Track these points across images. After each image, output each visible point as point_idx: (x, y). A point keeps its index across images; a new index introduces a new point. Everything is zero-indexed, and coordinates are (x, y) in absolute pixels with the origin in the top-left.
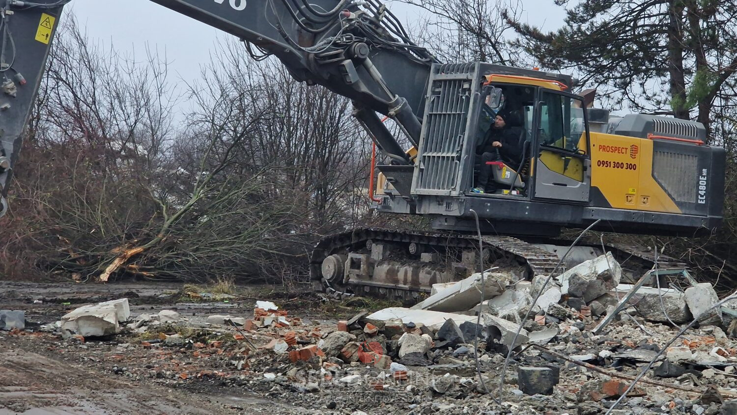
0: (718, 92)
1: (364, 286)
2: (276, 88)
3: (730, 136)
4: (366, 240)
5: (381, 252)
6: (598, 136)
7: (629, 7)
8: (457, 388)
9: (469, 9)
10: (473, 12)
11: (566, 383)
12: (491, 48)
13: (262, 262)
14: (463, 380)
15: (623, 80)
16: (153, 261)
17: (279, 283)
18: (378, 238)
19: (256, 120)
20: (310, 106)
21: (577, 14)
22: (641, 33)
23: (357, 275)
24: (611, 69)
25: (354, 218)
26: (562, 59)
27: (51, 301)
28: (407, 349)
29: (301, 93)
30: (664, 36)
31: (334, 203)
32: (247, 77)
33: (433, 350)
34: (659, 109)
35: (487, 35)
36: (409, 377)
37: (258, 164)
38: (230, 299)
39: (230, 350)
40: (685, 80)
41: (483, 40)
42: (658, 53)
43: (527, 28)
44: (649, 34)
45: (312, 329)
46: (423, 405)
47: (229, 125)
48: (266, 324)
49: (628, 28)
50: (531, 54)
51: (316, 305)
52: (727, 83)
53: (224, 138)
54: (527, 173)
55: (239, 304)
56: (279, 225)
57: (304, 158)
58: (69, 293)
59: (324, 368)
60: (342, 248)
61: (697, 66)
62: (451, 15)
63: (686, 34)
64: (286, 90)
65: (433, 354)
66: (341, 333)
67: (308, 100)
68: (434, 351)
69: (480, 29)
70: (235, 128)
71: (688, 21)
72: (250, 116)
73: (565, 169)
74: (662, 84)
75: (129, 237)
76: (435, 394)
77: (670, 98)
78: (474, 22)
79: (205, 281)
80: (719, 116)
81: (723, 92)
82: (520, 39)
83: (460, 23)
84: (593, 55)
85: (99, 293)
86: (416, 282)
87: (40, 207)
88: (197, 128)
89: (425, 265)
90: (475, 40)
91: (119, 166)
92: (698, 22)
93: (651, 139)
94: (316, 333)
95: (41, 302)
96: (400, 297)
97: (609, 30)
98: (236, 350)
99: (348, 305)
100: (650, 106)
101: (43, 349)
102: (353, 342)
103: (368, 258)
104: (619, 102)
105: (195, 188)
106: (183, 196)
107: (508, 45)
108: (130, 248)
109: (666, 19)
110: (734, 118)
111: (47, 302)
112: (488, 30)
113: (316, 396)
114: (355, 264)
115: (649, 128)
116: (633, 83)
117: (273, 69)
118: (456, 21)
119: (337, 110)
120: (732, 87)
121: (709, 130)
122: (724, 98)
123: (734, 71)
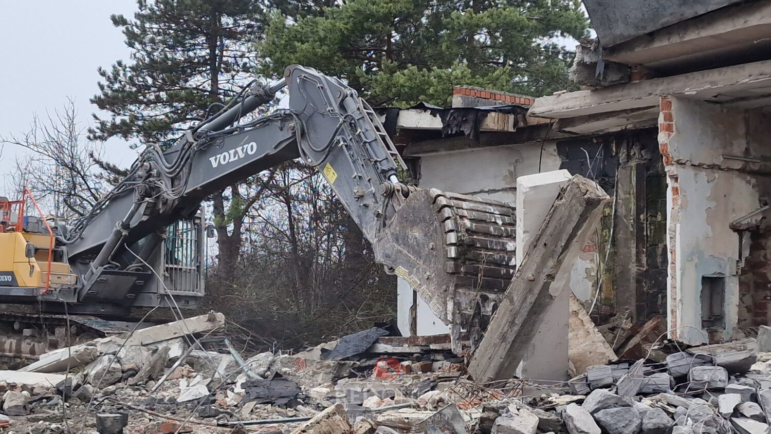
0: (247, 213)
3: (255, 243)
9: (64, 150)
10: (67, 152)
11: (132, 425)
12: (81, 179)
28: (10, 403)
33: (31, 403)
35: (78, 169)
40: (224, 205)
41: (75, 173)
43: (108, 165)
50: (111, 184)
52: (253, 207)
61: (233, 195)
62: (50, 154)
65: (30, 406)
69: (73, 165)
77: (213, 217)
78: (68, 160)
81: (250, 214)
82: (103, 173)
83: (57, 160)
86: (18, 350)
89: (26, 337)
90: (68, 173)
96: (6, 363)
107: (94, 177)
110: (259, 231)
112: (78, 166)
118: (54, 158)
120: (257, 210)
121: (241, 240)
122: (251, 218)
123: (259, 200)
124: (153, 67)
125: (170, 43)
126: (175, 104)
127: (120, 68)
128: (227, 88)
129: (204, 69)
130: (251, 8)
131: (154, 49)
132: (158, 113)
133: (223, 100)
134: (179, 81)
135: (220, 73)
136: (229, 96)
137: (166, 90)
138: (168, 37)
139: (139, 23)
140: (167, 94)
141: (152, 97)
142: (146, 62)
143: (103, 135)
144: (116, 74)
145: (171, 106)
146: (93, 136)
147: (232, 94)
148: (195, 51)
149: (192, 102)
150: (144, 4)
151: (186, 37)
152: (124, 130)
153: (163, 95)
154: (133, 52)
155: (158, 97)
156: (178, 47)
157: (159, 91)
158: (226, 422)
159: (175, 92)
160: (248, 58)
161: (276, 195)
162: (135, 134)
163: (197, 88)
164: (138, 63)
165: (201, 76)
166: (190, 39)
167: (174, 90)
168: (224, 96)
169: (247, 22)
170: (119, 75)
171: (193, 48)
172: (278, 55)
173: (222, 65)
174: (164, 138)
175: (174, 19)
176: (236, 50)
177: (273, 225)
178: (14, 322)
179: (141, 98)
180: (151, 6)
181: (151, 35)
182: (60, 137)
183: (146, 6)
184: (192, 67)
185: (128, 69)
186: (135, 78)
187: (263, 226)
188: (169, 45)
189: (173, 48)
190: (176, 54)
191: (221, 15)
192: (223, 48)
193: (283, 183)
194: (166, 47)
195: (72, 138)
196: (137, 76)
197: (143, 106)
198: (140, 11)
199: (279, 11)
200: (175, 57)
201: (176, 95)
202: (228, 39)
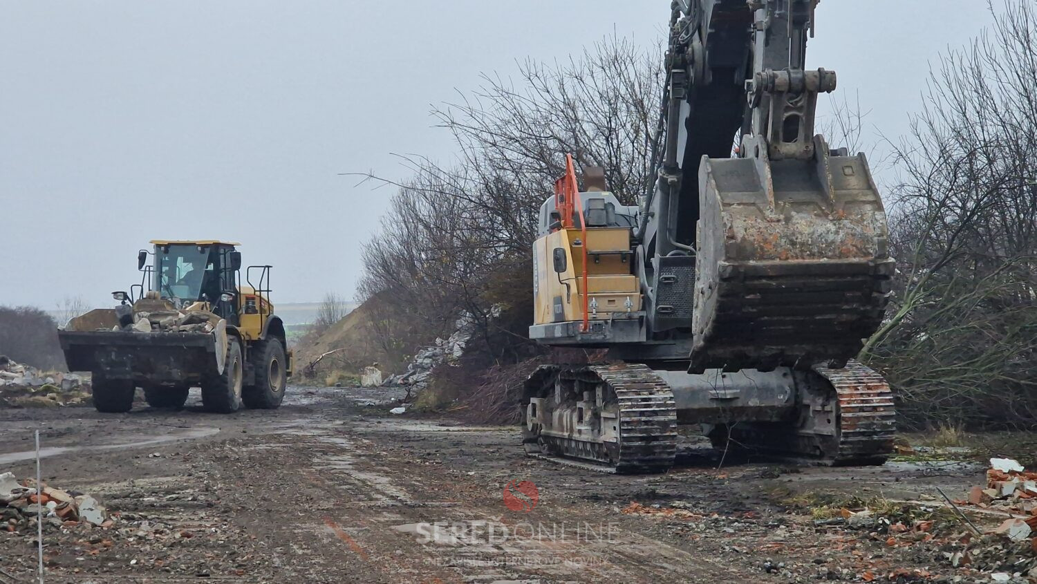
13: (1012, 398)
32: (978, 128)
39: (945, 535)
48: (1004, 494)
70: (964, 203)
72: (985, 183)
79: (924, 429)
98: (953, 536)
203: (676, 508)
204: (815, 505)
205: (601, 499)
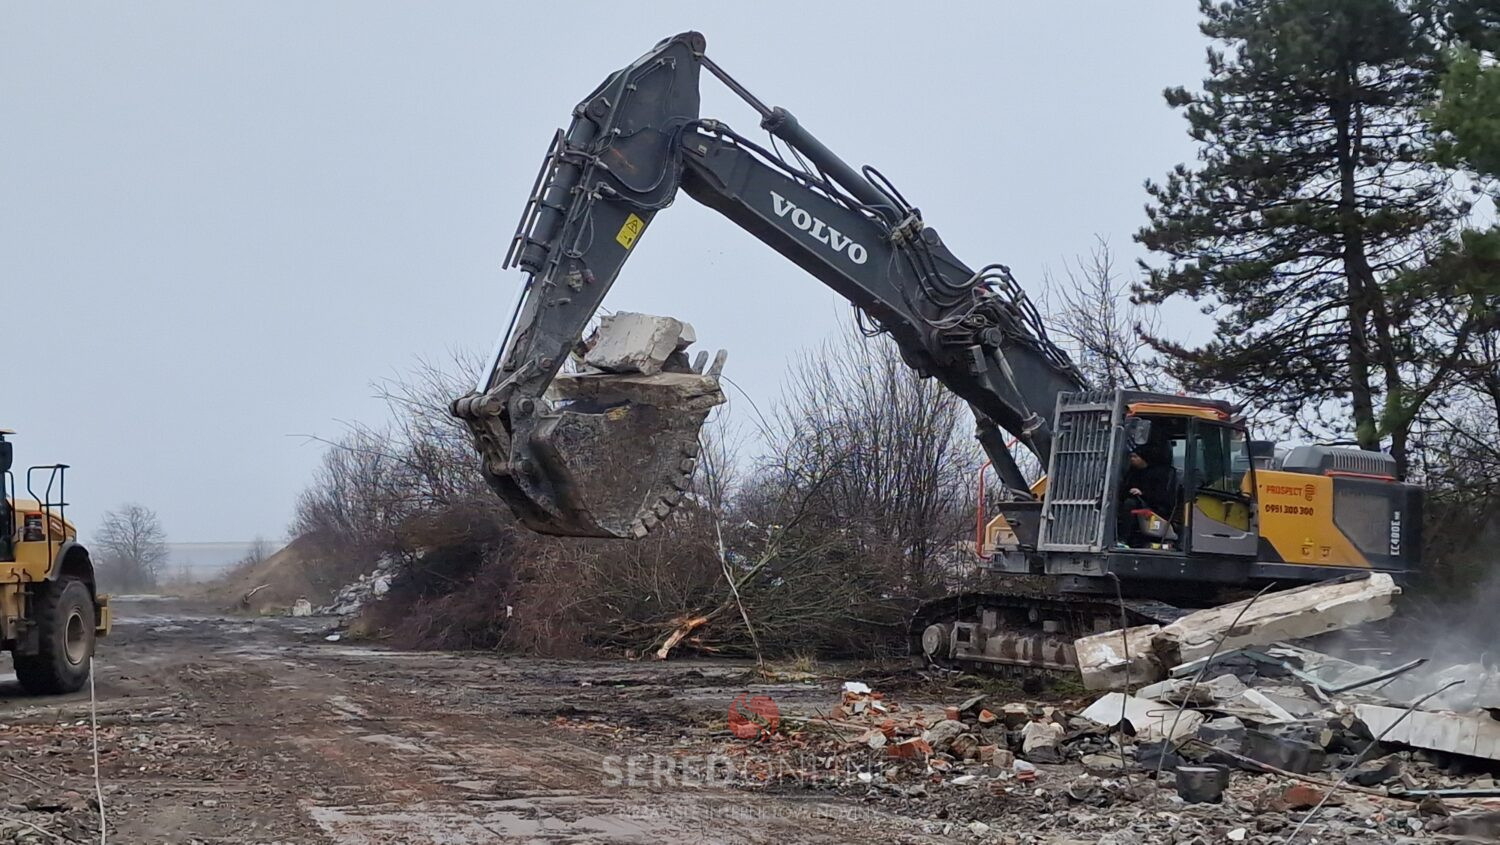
0: (1417, 415)
1: (975, 661)
2: (861, 425)
3: (1436, 470)
4: (976, 606)
5: (994, 620)
6: (1265, 474)
7: (1297, 313)
8: (1099, 793)
9: (1093, 323)
10: (1099, 327)
11: (1237, 788)
12: (1122, 370)
13: (849, 632)
14: (1106, 783)
15: (1291, 403)
16: (717, 633)
17: (870, 658)
18: (990, 603)
19: (837, 463)
20: (902, 446)
21: (1229, 324)
22: (1313, 344)
23: (967, 649)
24: (1276, 390)
25: (957, 577)
26: (1212, 380)
27: (603, 683)
28: (1035, 742)
29: (891, 431)
30: (1344, 346)
31: (933, 560)
32: (825, 412)
33: (1065, 743)
34: (1339, 438)
35: (1117, 354)
36: (1037, 778)
37: (841, 515)
38: (811, 679)
39: (816, 744)
40: (1372, 401)
41: (1112, 361)
42: (1334, 369)
43: (1166, 343)
44: (1322, 346)
45: (913, 715)
46: (1058, 814)
47: (806, 470)
48: (857, 710)
49: (1296, 339)
50: (1172, 375)
51: (918, 685)
52: (1428, 404)
53: (800, 486)
54: (1181, 523)
55: (823, 685)
56: (868, 588)
57: (897, 508)
58: (622, 673)
59: (932, 766)
60: (949, 615)
61: (1387, 383)
62: (1072, 332)
63: (1372, 344)
64: (872, 428)
65: (1066, 748)
66: (950, 722)
67: (899, 436)
68: (1067, 745)
69: (1108, 347)
70: (813, 473)
71: (1374, 328)
72: (830, 458)
73: (1227, 515)
74: (1342, 406)
75: (690, 605)
76: (1073, 801)
77: (1354, 424)
78: (1100, 340)
79: (782, 657)
80: (1418, 445)
81: (1423, 415)
82: (1158, 357)
83: (1083, 341)
84: (1253, 373)
85: (657, 673)
86: (1038, 656)
87: (587, 572)
88: (768, 474)
89: (1049, 635)
90: (1102, 361)
91: (676, 520)
92: (1387, 328)
93: (1330, 476)
94: (919, 722)
95: (590, 684)
96: (1019, 675)
97: (1272, 342)
98: (823, 744)
99: (955, 686)
100: (1327, 435)
101: (595, 742)
102: (965, 734)
103: (978, 627)
104: (1285, 432)
105: (767, 546)
106: (752, 554)
107: (1143, 366)
108: (691, 618)
109: (1346, 327)
110: (1440, 448)
111: (597, 684)
112: (1117, 348)
113: (923, 802)
114: (963, 635)
115: (1326, 463)
116: (1305, 407)
117: (856, 402)
118: (1078, 338)
119: (936, 450)
120: (1435, 408)
121: (1406, 463)
122: (1424, 423)
123: (1437, 389)
124: (1237, 170)
125: (1266, 125)
126: (1278, 230)
127: (1181, 178)
128: (1370, 194)
129: (1328, 164)
130: (1411, 44)
131: (1239, 138)
132: (1247, 248)
133: (1364, 215)
134: (1284, 189)
135: (1356, 168)
136: (1374, 207)
137: (1261, 207)
138: (1263, 115)
139: (1211, 96)
140: (1262, 213)
141: (1237, 222)
142: (1225, 162)
143: (1156, 294)
144: (1175, 188)
145: (1270, 234)
146: (1140, 298)
147: (1379, 202)
148: (1311, 134)
149: (1309, 225)
150: (1219, 63)
151: (1296, 112)
152: (1191, 282)
153: (1256, 216)
154: (1203, 148)
155: (1247, 221)
156: (1280, 130)
157: (1249, 211)
158: (1403, 790)
159: (1277, 208)
160: (1409, 135)
161: (1471, 380)
162: (1210, 287)
163: (1316, 199)
164: (1210, 163)
165: (1323, 176)
166: (1301, 114)
167: (1276, 205)
168: (1366, 207)
169: (1406, 70)
170: (1180, 191)
171: (1307, 128)
172: (1467, 124)
173: (1361, 154)
174: (1261, 291)
175: (1273, 83)
176: (1387, 125)
177: (1466, 435)
178: (1027, 611)
179: (1219, 225)
180: (1232, 63)
181: (1233, 116)
182: (1086, 303)
183: (1222, 66)
184: (1306, 162)
185: (1194, 178)
186: (1206, 192)
187: (1449, 437)
188: (1264, 129)
189: (1270, 133)
190: (1276, 143)
191: (1356, 66)
192: (1361, 122)
193: (1484, 358)
194: (1261, 133)
195: (1106, 300)
196: (1211, 188)
197: (1221, 239)
198: (1212, 75)
199: (1467, 44)
200: (1276, 148)
201: (1280, 215)
202: (1371, 105)
203: (593, 721)
204: (707, 719)
205: (529, 714)
